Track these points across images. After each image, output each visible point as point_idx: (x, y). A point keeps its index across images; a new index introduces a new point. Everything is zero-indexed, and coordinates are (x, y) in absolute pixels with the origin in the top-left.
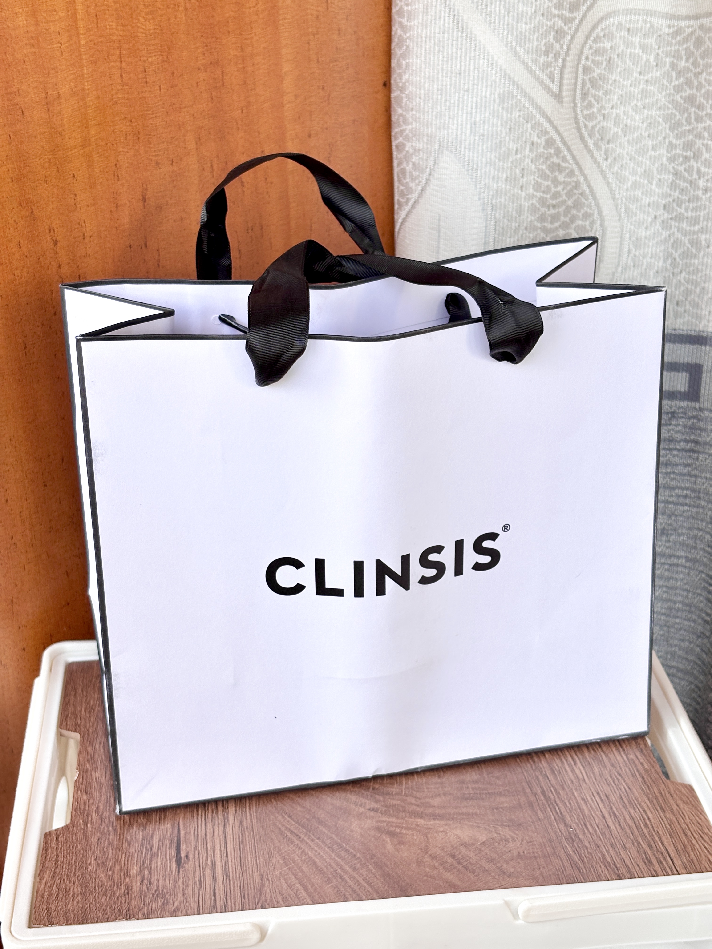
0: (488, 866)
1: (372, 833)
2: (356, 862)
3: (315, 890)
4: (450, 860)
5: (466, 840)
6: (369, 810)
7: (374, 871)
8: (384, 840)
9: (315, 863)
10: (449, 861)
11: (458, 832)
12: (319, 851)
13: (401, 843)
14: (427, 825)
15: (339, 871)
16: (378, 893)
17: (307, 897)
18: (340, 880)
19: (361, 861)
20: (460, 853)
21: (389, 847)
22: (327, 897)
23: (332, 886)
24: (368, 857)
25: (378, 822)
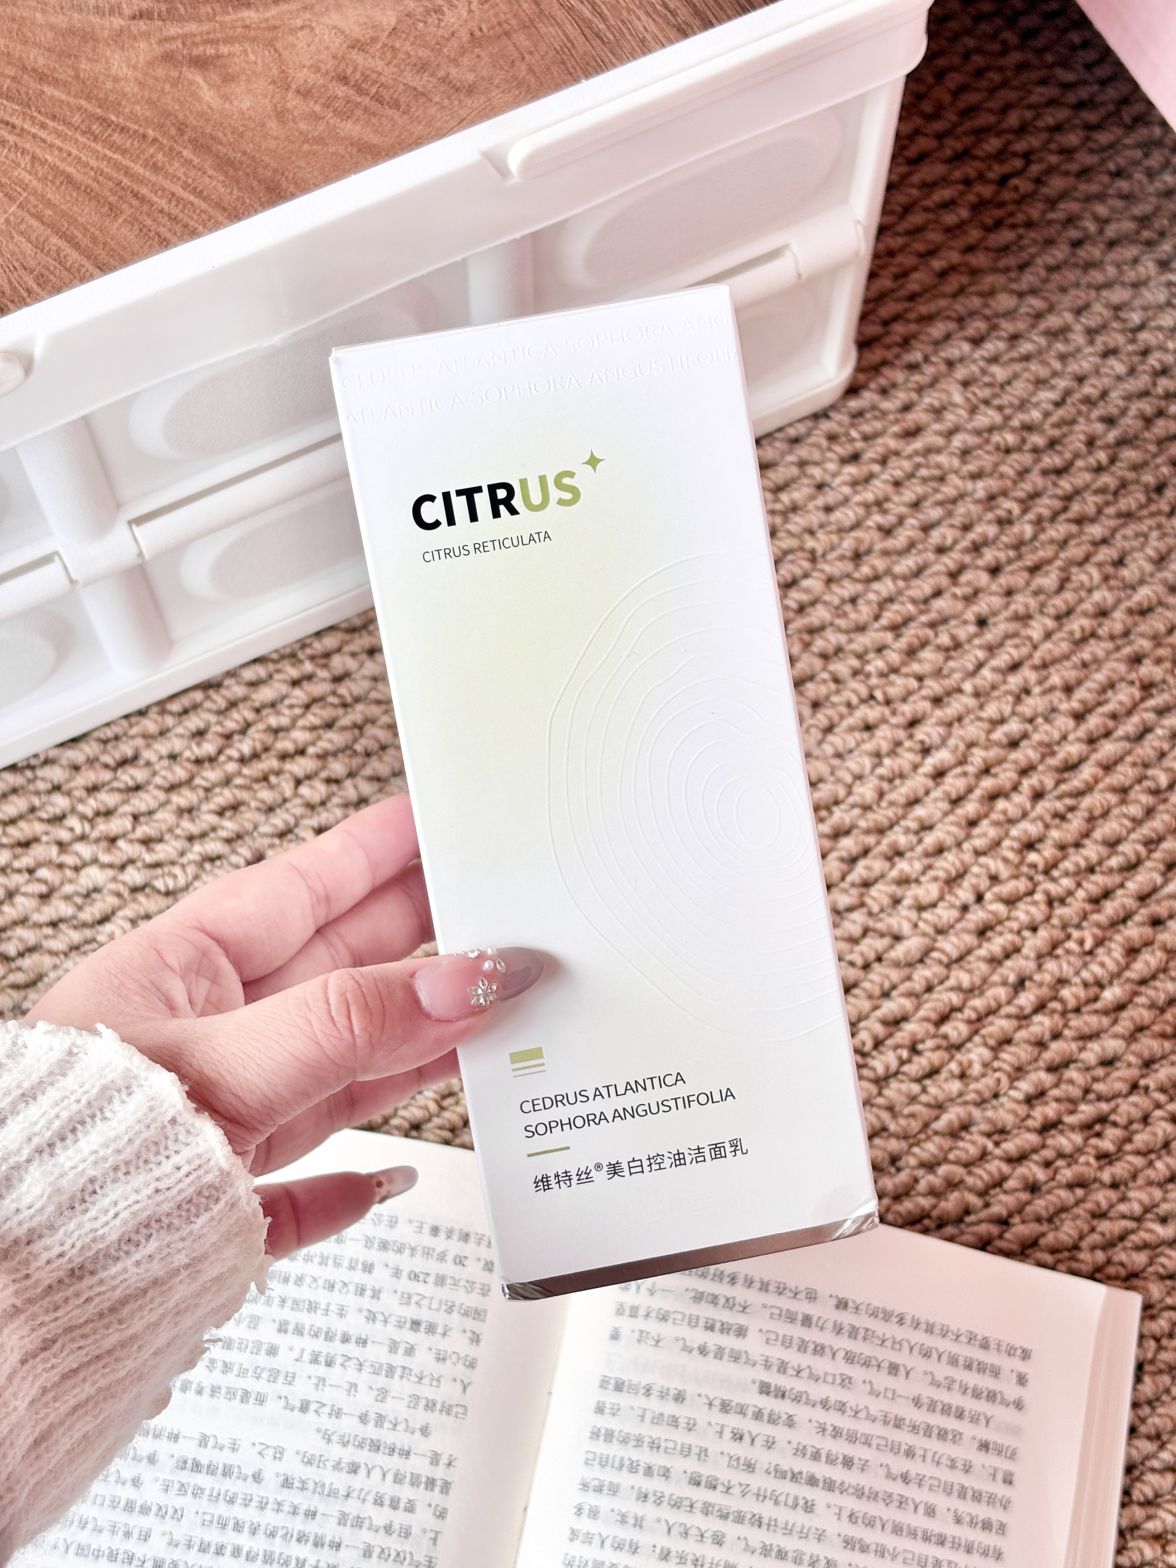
0: (419, 82)
1: (160, 72)
2: (152, 150)
3: (94, 239)
4: (341, 90)
5: (357, 32)
6: (134, 18)
7: (196, 161)
8: (191, 83)
9: (69, 179)
10: (340, 94)
11: (335, 18)
12: (67, 147)
13: (229, 79)
14: (267, 20)
15: (126, 181)
16: (225, 209)
17: (84, 262)
18: (135, 203)
19: (161, 147)
20: (355, 68)
21: (208, 95)
22: (125, 248)
23: (125, 221)
24: (173, 131)
25: (160, 42)
